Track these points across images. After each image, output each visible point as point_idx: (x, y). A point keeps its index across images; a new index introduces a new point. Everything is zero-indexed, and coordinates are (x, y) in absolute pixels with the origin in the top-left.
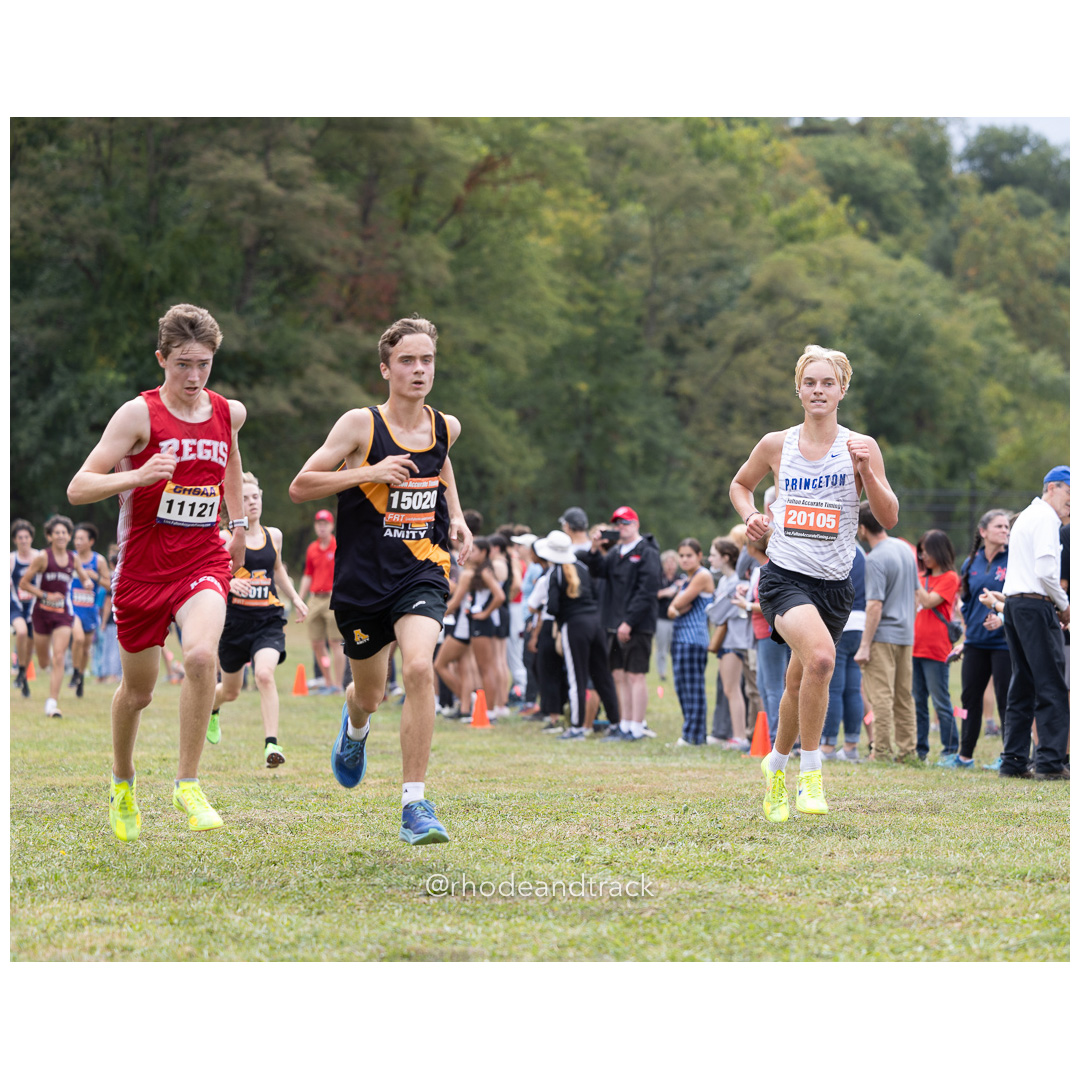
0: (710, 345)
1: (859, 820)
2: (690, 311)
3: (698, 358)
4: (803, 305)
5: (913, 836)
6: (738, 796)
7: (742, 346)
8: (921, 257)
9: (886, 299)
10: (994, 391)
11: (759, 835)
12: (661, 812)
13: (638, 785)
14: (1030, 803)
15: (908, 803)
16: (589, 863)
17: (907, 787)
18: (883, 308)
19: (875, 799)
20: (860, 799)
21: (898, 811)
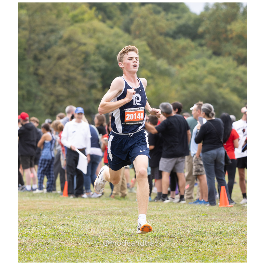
0: (49, 57)
1: (99, 218)
2: (42, 46)
3: (45, 62)
4: (80, 44)
6: (59, 210)
7: (60, 58)
9: (108, 42)
11: (66, 223)
12: (33, 216)
13: (25, 207)
14: (157, 212)
15: (116, 212)
18: (107, 45)
19: (105, 211)
20: (99, 211)
21: (113, 215)
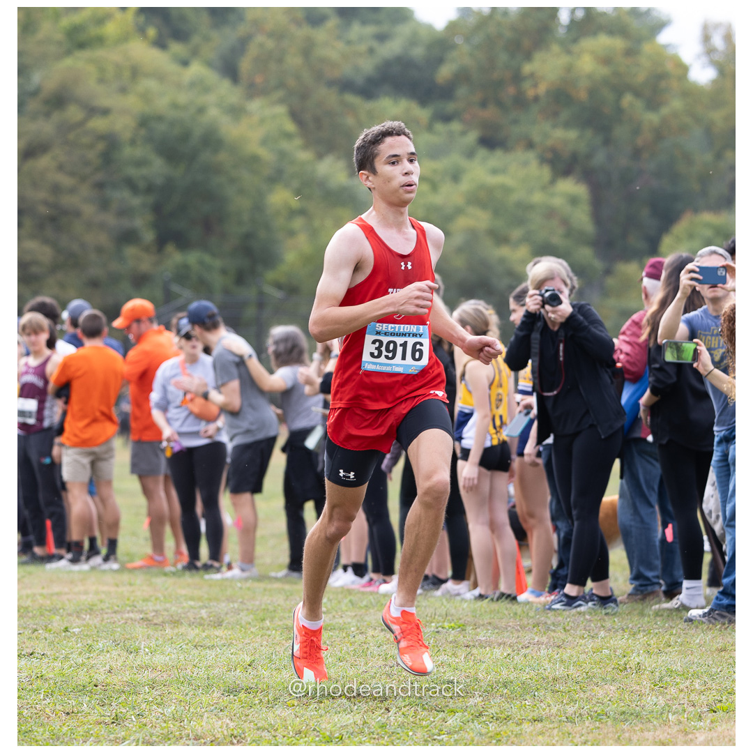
4: (93, 111)
7: (32, 152)
8: (209, 64)
9: (175, 106)
10: (280, 197)
18: (171, 114)
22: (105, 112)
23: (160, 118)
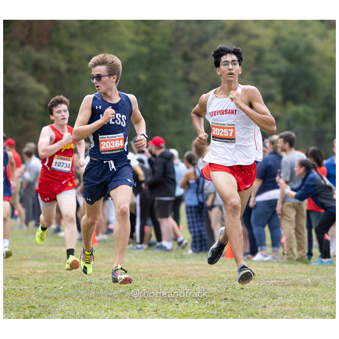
0: (205, 56)
1: (278, 290)
2: (195, 40)
3: (199, 62)
4: (252, 36)
5: (305, 297)
6: (219, 278)
11: (229, 297)
12: (181, 286)
13: (170, 273)
15: (302, 281)
16: (146, 311)
17: (302, 274)
18: (290, 38)
19: (286, 279)
20: (279, 279)
21: (298, 285)
22: (257, 37)
23: (284, 39)
